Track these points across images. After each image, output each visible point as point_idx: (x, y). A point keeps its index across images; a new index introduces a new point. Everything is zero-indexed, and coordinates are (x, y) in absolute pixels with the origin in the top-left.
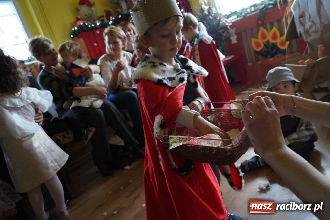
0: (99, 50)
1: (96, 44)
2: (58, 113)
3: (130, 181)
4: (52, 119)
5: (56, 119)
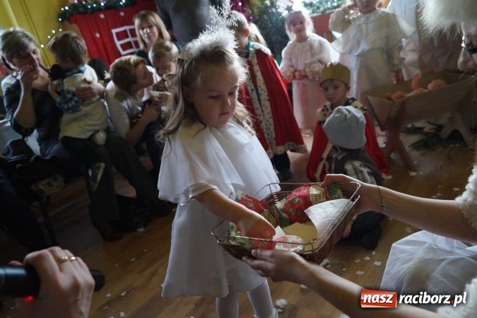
0: (104, 44)
1: (98, 35)
2: (40, 145)
3: (146, 250)
4: (33, 157)
5: (38, 158)
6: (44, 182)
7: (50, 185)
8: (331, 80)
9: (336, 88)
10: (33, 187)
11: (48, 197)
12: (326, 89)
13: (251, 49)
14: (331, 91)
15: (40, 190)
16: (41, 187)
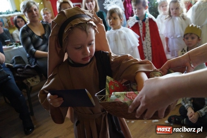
4: (26, 66)
6: (30, 79)
7: (33, 81)
8: (191, 34)
9: (193, 38)
10: (25, 81)
11: (31, 87)
12: (187, 38)
13: (147, 18)
14: (190, 40)
15: (28, 83)
16: (29, 81)
